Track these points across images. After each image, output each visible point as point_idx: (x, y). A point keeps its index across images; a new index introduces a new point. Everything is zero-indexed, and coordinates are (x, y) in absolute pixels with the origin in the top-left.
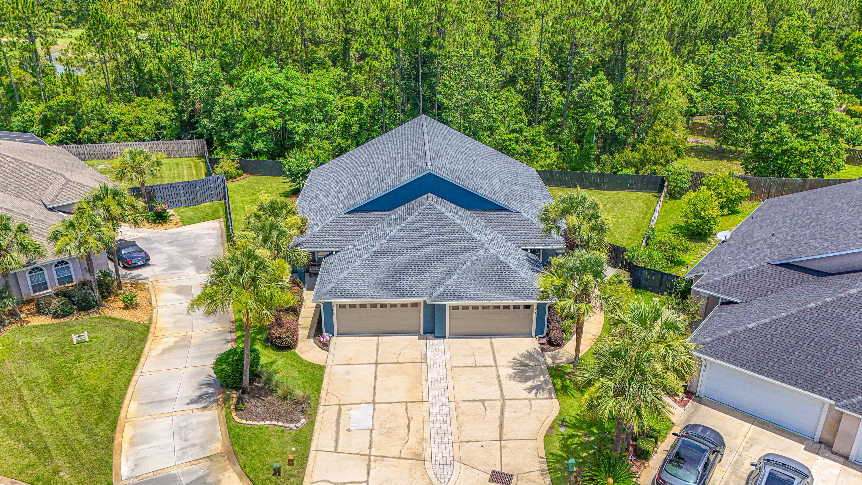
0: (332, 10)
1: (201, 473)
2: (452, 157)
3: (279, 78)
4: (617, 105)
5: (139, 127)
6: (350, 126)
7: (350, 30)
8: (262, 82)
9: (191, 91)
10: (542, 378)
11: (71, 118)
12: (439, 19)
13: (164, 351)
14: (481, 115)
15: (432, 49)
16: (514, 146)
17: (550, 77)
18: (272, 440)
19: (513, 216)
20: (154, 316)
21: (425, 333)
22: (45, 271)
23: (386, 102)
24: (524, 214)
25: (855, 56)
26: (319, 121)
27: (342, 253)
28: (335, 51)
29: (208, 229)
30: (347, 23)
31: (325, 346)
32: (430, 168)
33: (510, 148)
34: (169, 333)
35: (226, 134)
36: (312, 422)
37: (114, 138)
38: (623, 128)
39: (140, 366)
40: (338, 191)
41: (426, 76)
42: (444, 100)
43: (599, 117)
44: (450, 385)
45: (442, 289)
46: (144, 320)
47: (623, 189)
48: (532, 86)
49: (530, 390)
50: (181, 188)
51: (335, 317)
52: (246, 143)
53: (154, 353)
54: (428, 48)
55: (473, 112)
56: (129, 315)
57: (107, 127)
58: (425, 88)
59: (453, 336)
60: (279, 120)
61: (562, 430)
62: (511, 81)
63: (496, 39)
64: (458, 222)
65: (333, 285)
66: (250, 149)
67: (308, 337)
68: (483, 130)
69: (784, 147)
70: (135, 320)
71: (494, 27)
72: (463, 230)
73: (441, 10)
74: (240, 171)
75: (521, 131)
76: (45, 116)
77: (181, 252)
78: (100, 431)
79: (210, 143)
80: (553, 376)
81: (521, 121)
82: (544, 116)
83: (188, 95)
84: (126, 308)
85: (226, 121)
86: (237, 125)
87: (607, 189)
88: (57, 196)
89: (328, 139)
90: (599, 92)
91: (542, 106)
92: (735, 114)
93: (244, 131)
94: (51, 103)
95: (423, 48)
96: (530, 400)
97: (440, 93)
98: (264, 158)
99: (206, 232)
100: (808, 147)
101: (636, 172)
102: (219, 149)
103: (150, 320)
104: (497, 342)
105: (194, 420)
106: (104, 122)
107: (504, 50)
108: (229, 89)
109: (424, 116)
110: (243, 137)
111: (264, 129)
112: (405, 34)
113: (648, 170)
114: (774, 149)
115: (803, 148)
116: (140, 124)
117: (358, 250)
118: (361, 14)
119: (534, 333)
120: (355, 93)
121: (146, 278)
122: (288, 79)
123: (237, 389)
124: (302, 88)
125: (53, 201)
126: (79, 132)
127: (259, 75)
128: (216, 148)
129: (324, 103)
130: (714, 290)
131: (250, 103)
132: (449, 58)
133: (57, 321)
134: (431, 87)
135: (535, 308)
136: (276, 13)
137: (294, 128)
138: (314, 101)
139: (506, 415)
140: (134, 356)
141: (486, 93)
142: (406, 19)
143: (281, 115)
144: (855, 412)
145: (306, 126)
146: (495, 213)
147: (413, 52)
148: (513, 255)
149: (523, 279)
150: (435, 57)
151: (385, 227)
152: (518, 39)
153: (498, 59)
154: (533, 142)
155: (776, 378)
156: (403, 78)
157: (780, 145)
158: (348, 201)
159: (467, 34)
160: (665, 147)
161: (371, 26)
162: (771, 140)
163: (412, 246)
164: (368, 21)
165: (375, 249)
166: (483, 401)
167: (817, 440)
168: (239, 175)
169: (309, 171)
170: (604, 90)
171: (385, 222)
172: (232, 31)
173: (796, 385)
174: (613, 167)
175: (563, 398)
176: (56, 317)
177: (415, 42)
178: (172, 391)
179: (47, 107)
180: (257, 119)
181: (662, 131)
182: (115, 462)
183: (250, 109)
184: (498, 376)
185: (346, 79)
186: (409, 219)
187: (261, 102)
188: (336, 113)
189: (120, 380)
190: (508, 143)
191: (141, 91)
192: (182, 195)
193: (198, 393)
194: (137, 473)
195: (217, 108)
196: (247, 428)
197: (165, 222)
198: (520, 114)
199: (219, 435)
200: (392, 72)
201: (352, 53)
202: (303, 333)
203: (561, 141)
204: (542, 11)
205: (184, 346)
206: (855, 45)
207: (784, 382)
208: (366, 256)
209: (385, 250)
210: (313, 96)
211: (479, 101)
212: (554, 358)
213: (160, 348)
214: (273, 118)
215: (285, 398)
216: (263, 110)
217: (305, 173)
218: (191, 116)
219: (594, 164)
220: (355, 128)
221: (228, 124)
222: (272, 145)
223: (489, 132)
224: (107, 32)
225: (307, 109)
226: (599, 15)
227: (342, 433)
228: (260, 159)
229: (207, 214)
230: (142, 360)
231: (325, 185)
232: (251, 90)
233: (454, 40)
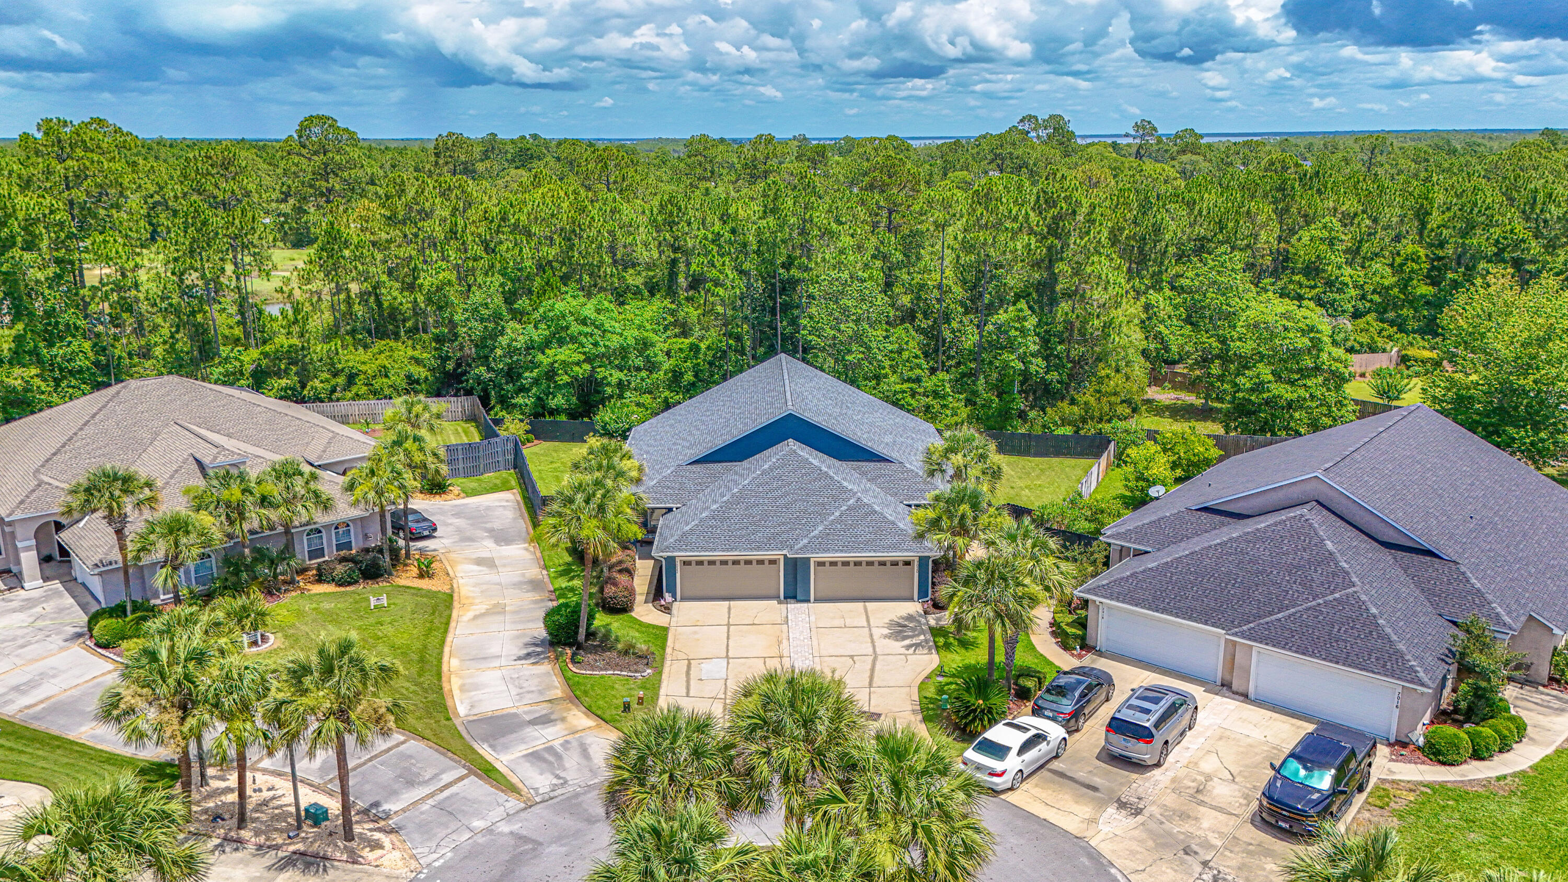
0: (655, 220)
1: (544, 712)
2: (819, 400)
3: (589, 311)
4: (1045, 342)
5: (385, 380)
6: (681, 374)
7: (679, 248)
8: (564, 317)
9: (462, 330)
10: (922, 637)
11: (294, 369)
12: (803, 232)
13: (476, 617)
14: (861, 356)
15: (794, 272)
16: (909, 399)
17: (960, 310)
18: (617, 686)
19: (893, 467)
20: (455, 586)
21: (785, 598)
22: (324, 534)
23: (731, 342)
24: (908, 466)
25: (1411, 279)
26: (638, 369)
27: (684, 509)
28: (653, 277)
29: (500, 500)
30: (676, 238)
31: (667, 609)
32: (791, 408)
33: (902, 402)
34: (477, 601)
35: (510, 387)
36: (659, 672)
37: (349, 395)
38: (1055, 373)
39: (451, 629)
40: (674, 444)
41: (786, 308)
42: (810, 338)
43: (1022, 359)
44: (815, 643)
45: (805, 541)
46: (446, 589)
47: (1058, 454)
48: (935, 322)
49: (908, 647)
50: (460, 452)
51: (678, 575)
52: (539, 399)
53: (465, 618)
54: (788, 270)
55: (850, 352)
56: (424, 584)
57: (341, 380)
58: (785, 323)
59: (817, 600)
60: (587, 367)
61: (940, 679)
62: (909, 316)
63: (885, 258)
64: (824, 469)
65: (676, 537)
66: (543, 407)
67: (646, 602)
68: (866, 379)
69: (1265, 396)
70: (434, 589)
71: (882, 243)
72: (831, 478)
73: (804, 221)
74: (531, 436)
75: (918, 380)
76: (259, 365)
77: (471, 525)
78: (427, 680)
79: (485, 401)
80: (934, 636)
81: (919, 366)
82: (953, 362)
83: (456, 336)
84: (421, 576)
85: (510, 369)
86: (527, 374)
87: (1036, 455)
88: (324, 451)
89: (650, 393)
90: (1017, 325)
91: (950, 348)
92: (1218, 357)
93: (536, 382)
94: (267, 348)
95: (781, 271)
96: (906, 655)
97: (805, 328)
98: (563, 418)
99: (497, 504)
100: (1296, 395)
101: (1076, 432)
102: (498, 408)
103: (452, 588)
104: (871, 606)
105: (527, 673)
106: (335, 375)
107: (897, 273)
108: (518, 326)
109: (783, 355)
110: (534, 390)
111: (566, 378)
112: (758, 252)
113: (1090, 429)
114: (1253, 398)
115: (1289, 396)
116: (386, 376)
117: (704, 503)
118: (694, 226)
119: (916, 597)
120: (685, 334)
121: (435, 550)
122: (598, 311)
123: (570, 645)
124: (617, 325)
125: (320, 457)
126: (303, 386)
127: (560, 306)
128: (493, 408)
129: (644, 345)
130: (1125, 539)
131: (546, 344)
132: (817, 282)
133: (342, 589)
134: (794, 322)
135: (916, 563)
136: (579, 225)
137: (605, 378)
138: (632, 342)
139: (878, 667)
140: (444, 620)
141: (867, 327)
142: (759, 232)
143: (588, 360)
144: (1244, 638)
145: (621, 375)
146: (872, 464)
147: (768, 277)
148: (891, 508)
149: (902, 530)
150: (798, 281)
151: (736, 477)
152: (919, 258)
153: (888, 285)
154: (936, 394)
155: (1171, 614)
156: (754, 310)
157: (1260, 393)
158: (689, 452)
159: (842, 252)
160: (1113, 399)
161: (713, 241)
162: (1248, 385)
163: (769, 495)
164: (710, 236)
165: (725, 499)
166: (852, 657)
167: (1219, 683)
168: (528, 441)
169: (629, 429)
170: (1026, 324)
171: (736, 473)
172: (521, 251)
173: (1190, 618)
174: (1044, 426)
175: (943, 653)
176: (340, 585)
177: (772, 263)
178: (494, 649)
179: (262, 353)
180: (556, 365)
181: (1108, 376)
182: (449, 703)
183: (547, 351)
184: (871, 635)
185: (673, 313)
186: (766, 466)
187: (561, 342)
188: (661, 358)
189: (433, 641)
190: (900, 396)
191: (380, 332)
192: (461, 461)
193: (525, 651)
194: (475, 711)
195: (499, 352)
196: (585, 676)
197: (444, 492)
198: (916, 357)
199: (557, 684)
200: (739, 303)
201: (682, 280)
202: (640, 599)
203: (975, 393)
204: (941, 220)
205: (499, 613)
206: (1409, 263)
207: (1178, 617)
208: (714, 507)
209: (737, 500)
210: (632, 334)
211: (858, 337)
212: (938, 620)
213: (470, 614)
214: (578, 364)
215: (626, 653)
216: (565, 353)
217: (624, 432)
218: (459, 365)
219: (1017, 422)
220: (689, 377)
221: (512, 374)
222: (574, 400)
223: (874, 382)
224: (347, 253)
225: (623, 352)
226: (1016, 226)
227: (692, 682)
228: (558, 419)
229: (496, 485)
230: (453, 624)
231: (655, 440)
232: (549, 327)
233: (824, 260)
